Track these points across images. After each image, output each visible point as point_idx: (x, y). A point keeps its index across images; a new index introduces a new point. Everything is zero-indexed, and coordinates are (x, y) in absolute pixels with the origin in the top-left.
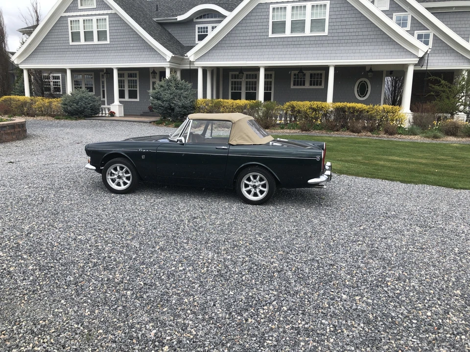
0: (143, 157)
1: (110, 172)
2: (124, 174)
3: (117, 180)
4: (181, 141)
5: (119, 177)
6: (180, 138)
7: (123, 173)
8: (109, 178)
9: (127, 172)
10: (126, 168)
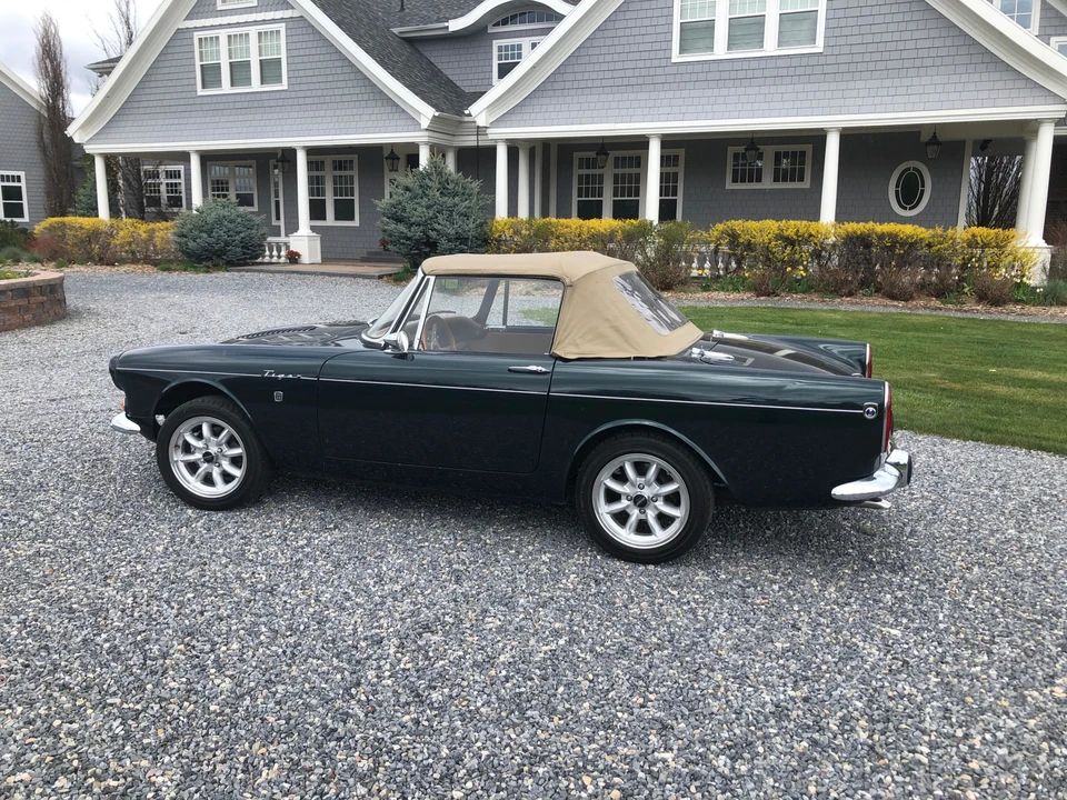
0: (278, 396)
1: (180, 443)
2: (225, 448)
3: (204, 467)
4: (396, 346)
5: (209, 458)
6: (393, 337)
7: (219, 445)
8: (178, 459)
9: (231, 443)
10: (227, 431)
